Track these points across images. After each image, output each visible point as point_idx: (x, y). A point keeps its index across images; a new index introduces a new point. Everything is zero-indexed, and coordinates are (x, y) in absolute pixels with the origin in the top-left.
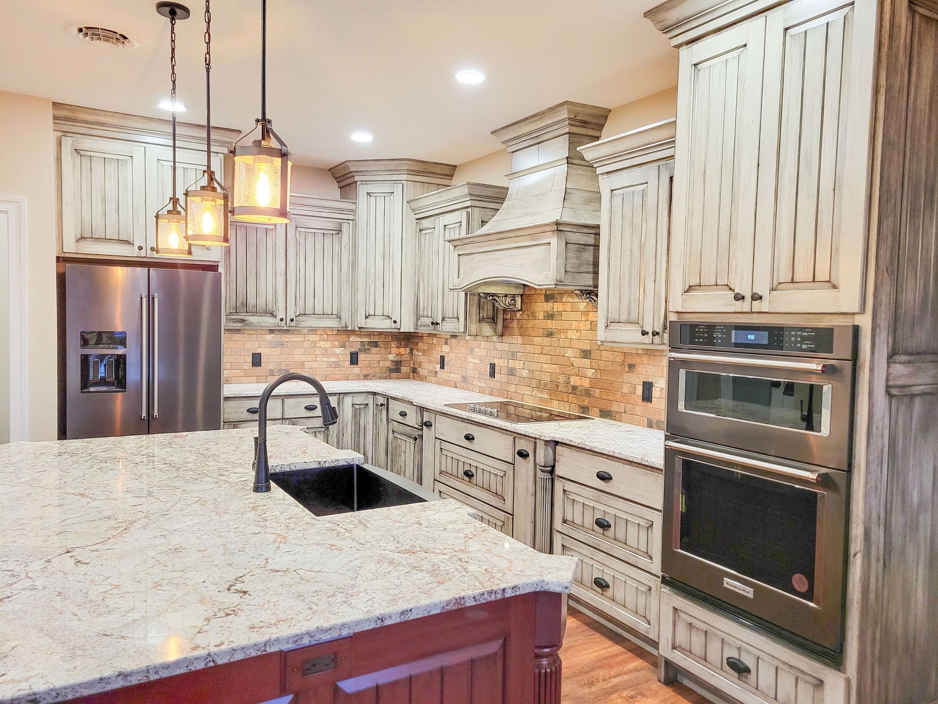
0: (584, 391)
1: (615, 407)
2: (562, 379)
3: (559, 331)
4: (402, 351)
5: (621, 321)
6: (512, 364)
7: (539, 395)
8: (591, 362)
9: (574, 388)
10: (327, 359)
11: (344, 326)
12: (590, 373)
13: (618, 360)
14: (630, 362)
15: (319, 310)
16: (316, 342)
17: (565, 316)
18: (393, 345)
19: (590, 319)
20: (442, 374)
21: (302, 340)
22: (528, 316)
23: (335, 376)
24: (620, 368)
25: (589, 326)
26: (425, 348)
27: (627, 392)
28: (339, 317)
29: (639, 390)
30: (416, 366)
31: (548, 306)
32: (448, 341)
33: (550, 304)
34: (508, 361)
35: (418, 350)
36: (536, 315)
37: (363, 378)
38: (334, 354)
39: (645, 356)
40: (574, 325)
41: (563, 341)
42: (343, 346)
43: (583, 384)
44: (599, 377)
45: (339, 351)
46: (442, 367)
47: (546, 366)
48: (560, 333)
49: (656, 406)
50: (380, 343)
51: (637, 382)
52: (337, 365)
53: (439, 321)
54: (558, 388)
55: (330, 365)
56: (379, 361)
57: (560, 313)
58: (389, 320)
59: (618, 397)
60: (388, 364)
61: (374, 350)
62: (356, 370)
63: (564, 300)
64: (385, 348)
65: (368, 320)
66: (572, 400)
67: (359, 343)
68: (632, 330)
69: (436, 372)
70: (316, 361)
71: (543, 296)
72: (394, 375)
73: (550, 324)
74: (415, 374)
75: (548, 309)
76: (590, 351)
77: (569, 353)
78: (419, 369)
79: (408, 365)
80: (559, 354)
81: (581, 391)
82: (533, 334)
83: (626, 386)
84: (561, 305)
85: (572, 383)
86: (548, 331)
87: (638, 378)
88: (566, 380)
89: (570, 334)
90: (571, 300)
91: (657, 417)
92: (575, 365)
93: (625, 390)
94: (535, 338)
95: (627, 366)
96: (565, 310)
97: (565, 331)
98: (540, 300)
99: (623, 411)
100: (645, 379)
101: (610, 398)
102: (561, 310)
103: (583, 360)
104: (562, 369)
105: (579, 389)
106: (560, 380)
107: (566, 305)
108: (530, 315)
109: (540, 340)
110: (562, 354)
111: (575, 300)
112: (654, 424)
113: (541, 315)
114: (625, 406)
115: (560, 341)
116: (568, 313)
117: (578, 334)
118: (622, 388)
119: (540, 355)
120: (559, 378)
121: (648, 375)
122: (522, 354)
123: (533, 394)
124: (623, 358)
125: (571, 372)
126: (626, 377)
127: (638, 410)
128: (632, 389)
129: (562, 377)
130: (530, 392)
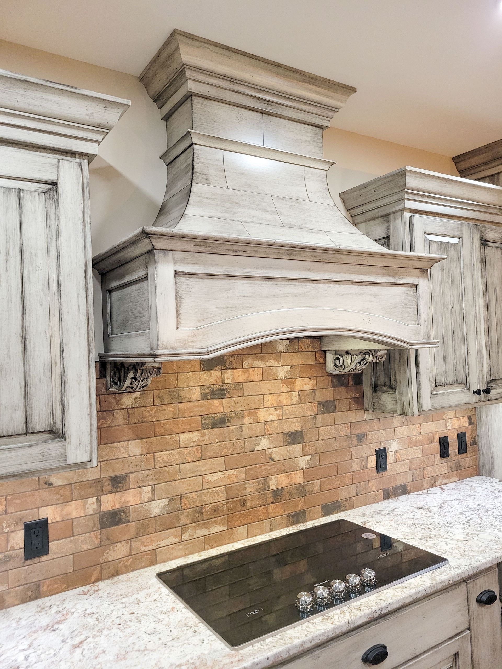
0: (295, 492)
1: (343, 494)
2: (250, 488)
3: (240, 415)
5: (448, 383)
7: (204, 532)
8: (303, 447)
9: (278, 493)
12: (303, 462)
13: (343, 434)
14: (358, 431)
17: (248, 389)
19: (298, 388)
22: (160, 398)
24: (346, 443)
25: (297, 398)
27: (358, 469)
29: (372, 461)
31: (211, 377)
33: (216, 373)
34: (98, 500)
36: (183, 394)
39: (375, 421)
40: (270, 400)
41: (250, 429)
43: (293, 482)
47: (213, 478)
48: (243, 417)
49: (392, 473)
51: (369, 453)
57: (239, 386)
59: (346, 479)
63: (245, 365)
66: (275, 513)
75: (212, 380)
76: (301, 433)
77: (264, 444)
81: (290, 493)
82: (176, 430)
83: (355, 462)
84: (240, 373)
85: (273, 487)
86: (213, 418)
87: (370, 448)
88: (261, 485)
89: (263, 415)
90: (261, 364)
91: (394, 484)
92: (277, 458)
93: (356, 467)
94: (182, 436)
95: (356, 438)
96: (250, 378)
97: (254, 412)
98: (190, 368)
99: (355, 494)
100: (377, 447)
101: (336, 484)
102: (241, 380)
103: (290, 448)
104: (252, 472)
105: (287, 491)
106: (248, 491)
107: (251, 372)
108: (167, 396)
109: (195, 436)
110: (247, 449)
111: (268, 364)
112: (391, 493)
113: (196, 393)
114: (357, 487)
115: (244, 429)
116: (256, 385)
117: (278, 412)
118: (351, 467)
119: (197, 463)
120: (246, 488)
121: (380, 442)
122: (147, 472)
123: (185, 537)
124: (348, 431)
125: (270, 471)
126: (355, 452)
127: (373, 485)
128: (364, 464)
129: (251, 485)
130: (176, 537)
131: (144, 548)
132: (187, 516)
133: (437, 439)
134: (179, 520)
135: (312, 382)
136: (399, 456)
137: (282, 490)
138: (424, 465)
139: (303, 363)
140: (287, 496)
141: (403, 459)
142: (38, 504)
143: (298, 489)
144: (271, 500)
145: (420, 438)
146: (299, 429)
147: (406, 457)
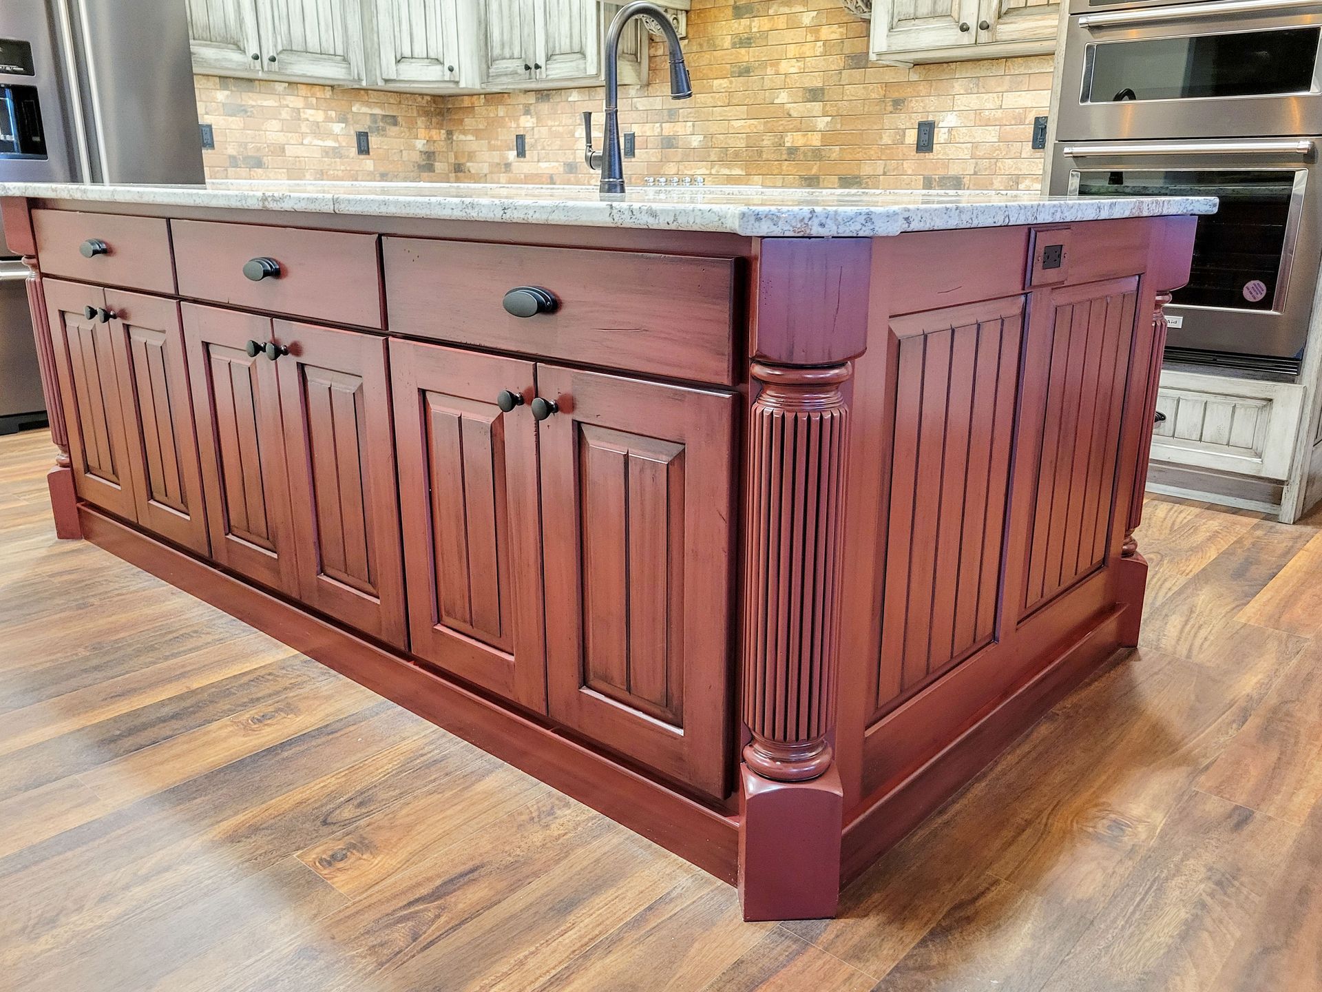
0: (810, 154)
1: (866, 169)
2: (767, 141)
3: (763, 64)
4: (434, 133)
5: (919, 14)
6: (668, 129)
7: (727, 172)
8: (824, 107)
9: (792, 151)
10: (320, 143)
11: (356, 77)
12: (822, 123)
13: (874, 96)
14: (896, 95)
15: (313, 44)
16: (298, 109)
17: (773, 38)
18: (419, 122)
19: (823, 37)
20: (522, 167)
21: (276, 104)
22: (701, 45)
23: (336, 172)
24: (877, 108)
25: (821, 49)
26: (481, 127)
27: (890, 142)
28: (345, 59)
29: (912, 137)
30: (462, 161)
31: (740, 26)
32: (532, 108)
33: (745, 22)
34: (661, 126)
35: (464, 132)
36: (717, 42)
37: (379, 179)
38: (330, 134)
39: (923, 83)
40: (792, 51)
41: (771, 80)
42: (343, 120)
43: (809, 143)
44: (839, 126)
45: (338, 128)
46: (521, 153)
47: (739, 124)
48: (765, 67)
49: (940, 156)
50: (400, 119)
51: (908, 125)
52: (336, 153)
53: (541, 62)
54: (760, 156)
55: (327, 153)
56: (401, 151)
57: (764, 35)
58: (439, 67)
59: (872, 152)
60: (416, 157)
61: (393, 130)
62: (368, 163)
63: (771, 12)
64: (410, 129)
65: (402, 66)
66: (788, 171)
67: (368, 117)
68: (939, 29)
69: (508, 166)
70: (302, 144)
71: (731, 8)
72: (425, 175)
73: (745, 55)
74: (459, 174)
75: (741, 30)
76: (822, 89)
77: (783, 97)
78: (468, 164)
79: (444, 160)
80: (762, 102)
81: (805, 154)
82: (711, 76)
83: (887, 134)
84: (766, 21)
85: (788, 144)
86: (740, 67)
87: (910, 118)
88: (776, 140)
89: (784, 66)
90: (787, 10)
91: (942, 172)
92: (794, 114)
93: (886, 139)
94: (715, 81)
95: (891, 103)
96: (774, 28)
97: (775, 62)
98: (724, 17)
99: (881, 173)
100: (922, 118)
101: (859, 156)
102: (766, 28)
103: (809, 105)
104: (769, 125)
105: (802, 151)
106: (765, 142)
107: (776, 20)
108: (705, 44)
109: (724, 83)
110: (768, 101)
111: (794, 10)
112: (934, 184)
113: (727, 42)
114: (885, 165)
115: (765, 80)
116: (779, 33)
117: (799, 64)
118: (881, 138)
119: (724, 108)
120: (763, 140)
121: (928, 112)
122: (690, 110)
123: (713, 172)
124: (882, 93)
125: (786, 128)
126: (888, 120)
127: (908, 166)
128: (898, 137)
129: (768, 138)
130: (707, 169)
131: (686, 172)
132: (715, 154)
133: (1031, 118)
134: (709, 156)
135: (841, 30)
136: (956, 136)
137: (797, 149)
138: (998, 155)
139: (833, 6)
140: (802, 157)
141: (962, 141)
142: (631, 121)
143: (813, 151)
144: (785, 157)
145: (999, 113)
146: (821, 85)
147: (967, 139)
